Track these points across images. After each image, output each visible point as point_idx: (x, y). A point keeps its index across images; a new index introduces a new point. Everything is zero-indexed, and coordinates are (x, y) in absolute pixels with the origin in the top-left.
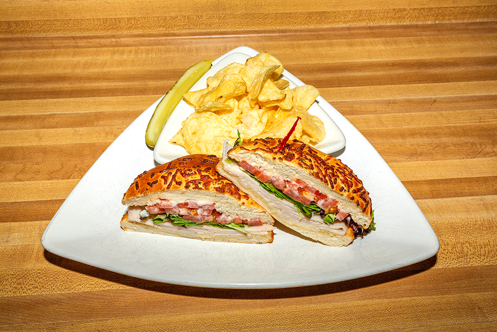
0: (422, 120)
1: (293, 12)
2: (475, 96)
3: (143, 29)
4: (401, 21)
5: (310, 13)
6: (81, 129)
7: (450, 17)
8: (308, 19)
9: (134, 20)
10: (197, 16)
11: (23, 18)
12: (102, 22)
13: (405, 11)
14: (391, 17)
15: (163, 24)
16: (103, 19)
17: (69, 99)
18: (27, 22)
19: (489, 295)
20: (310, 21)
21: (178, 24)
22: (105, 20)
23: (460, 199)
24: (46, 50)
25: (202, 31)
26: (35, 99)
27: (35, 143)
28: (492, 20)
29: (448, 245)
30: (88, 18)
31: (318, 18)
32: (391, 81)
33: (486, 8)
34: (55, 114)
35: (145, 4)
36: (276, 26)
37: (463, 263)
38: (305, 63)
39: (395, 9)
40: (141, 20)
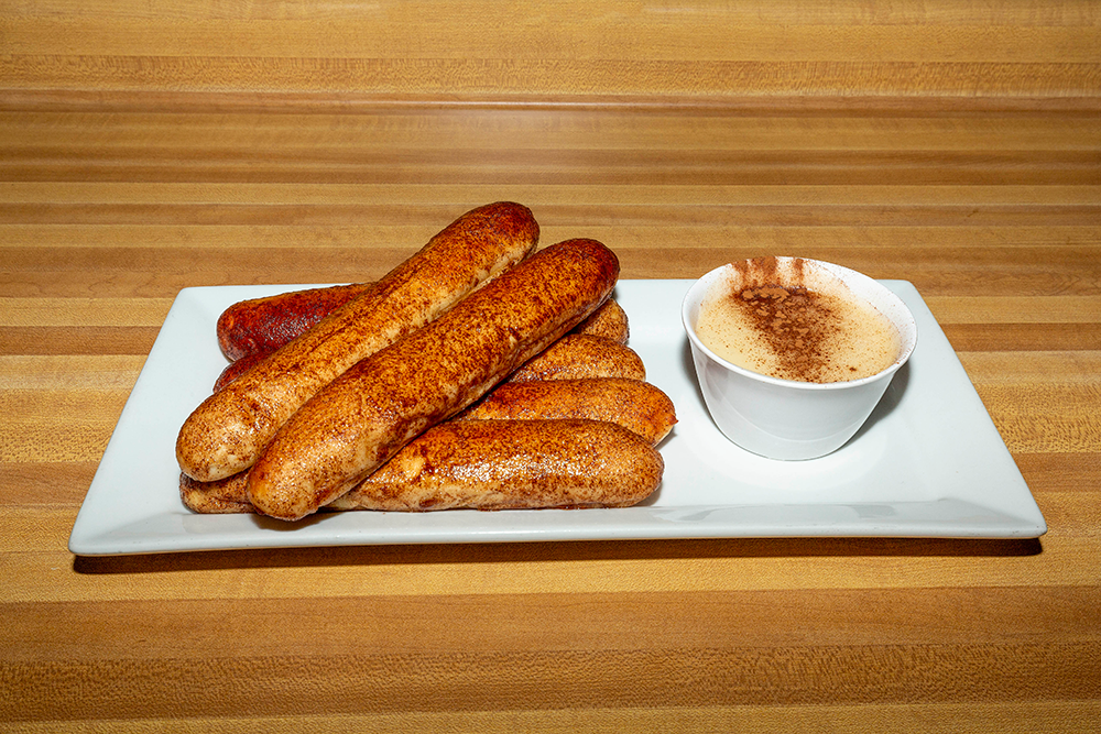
0: (949, 237)
1: (692, 60)
2: (1057, 207)
3: (397, 83)
4: (906, 90)
5: (725, 64)
6: (268, 227)
7: (1005, 85)
8: (721, 75)
9: (381, 64)
10: (505, 61)
11: (168, 52)
12: (318, 67)
13: (913, 67)
14: (886, 80)
15: (437, 76)
16: (322, 59)
17: (245, 185)
18: (175, 59)
19: (1087, 496)
20: (726, 80)
21: (465, 77)
22: (325, 63)
23: (1027, 353)
24: (204, 115)
25: (511, 93)
26: (180, 182)
27: (177, 244)
28: (1090, 95)
29: (1003, 420)
30: (293, 56)
31: (742, 76)
32: (887, 179)
33: (1076, 67)
34: (217, 205)
35: (405, 31)
36: (658, 89)
37: (1033, 448)
38: (716, 148)
39: (893, 63)
40: (394, 65)
